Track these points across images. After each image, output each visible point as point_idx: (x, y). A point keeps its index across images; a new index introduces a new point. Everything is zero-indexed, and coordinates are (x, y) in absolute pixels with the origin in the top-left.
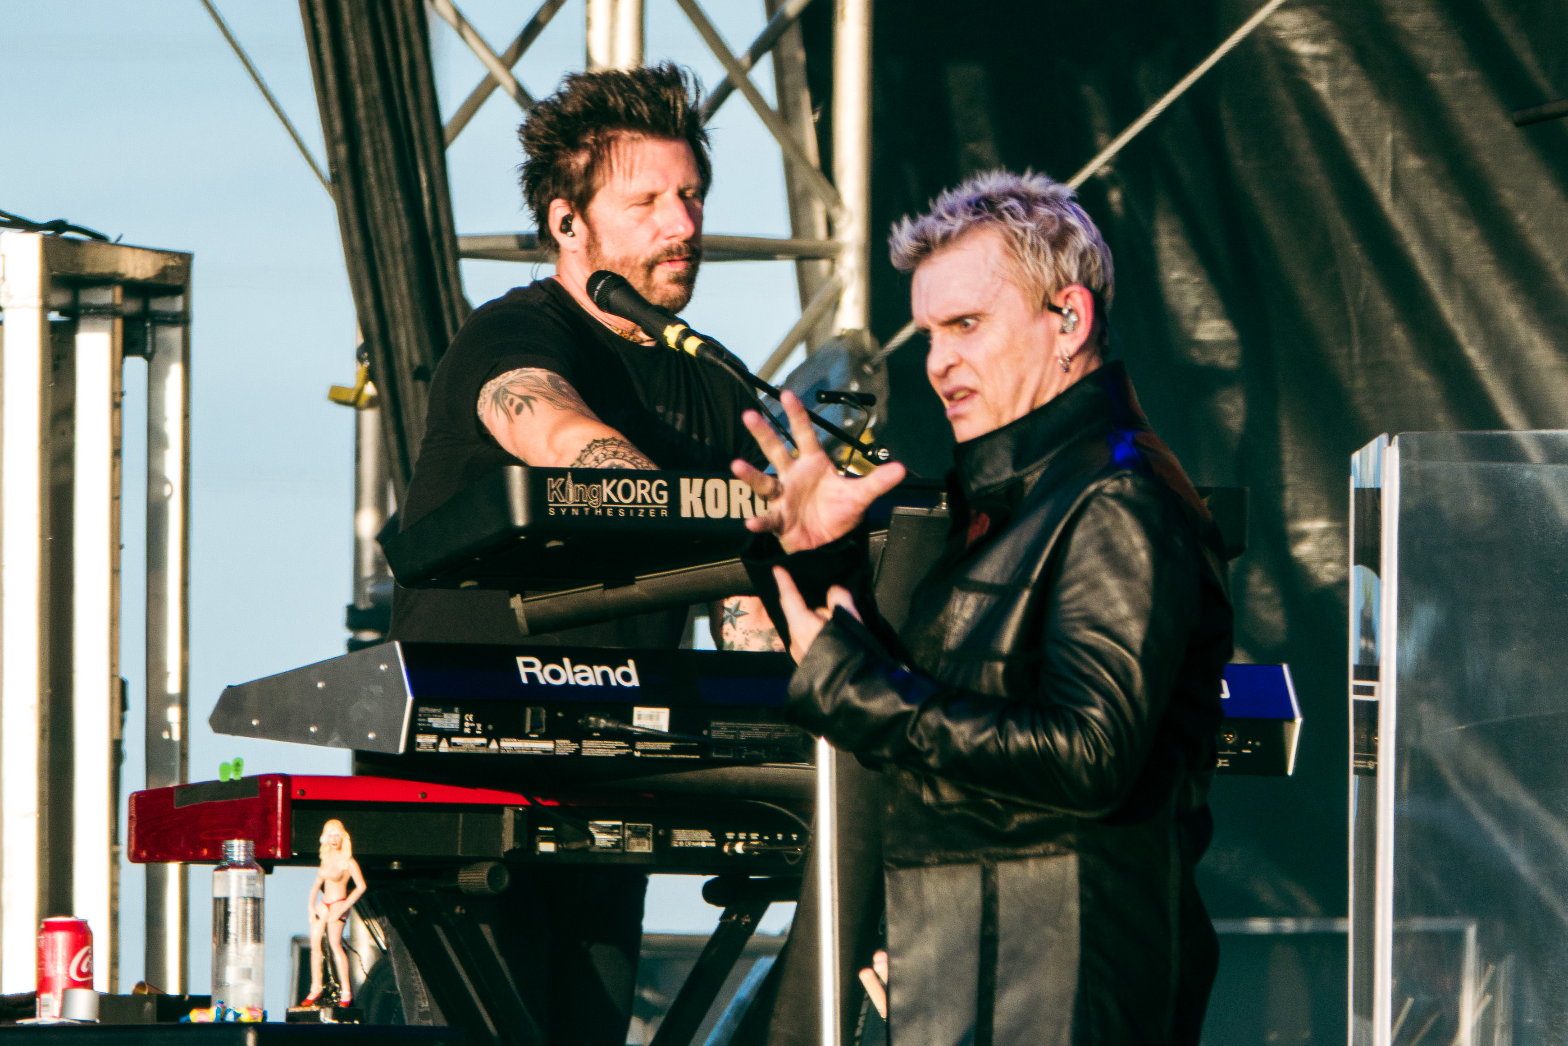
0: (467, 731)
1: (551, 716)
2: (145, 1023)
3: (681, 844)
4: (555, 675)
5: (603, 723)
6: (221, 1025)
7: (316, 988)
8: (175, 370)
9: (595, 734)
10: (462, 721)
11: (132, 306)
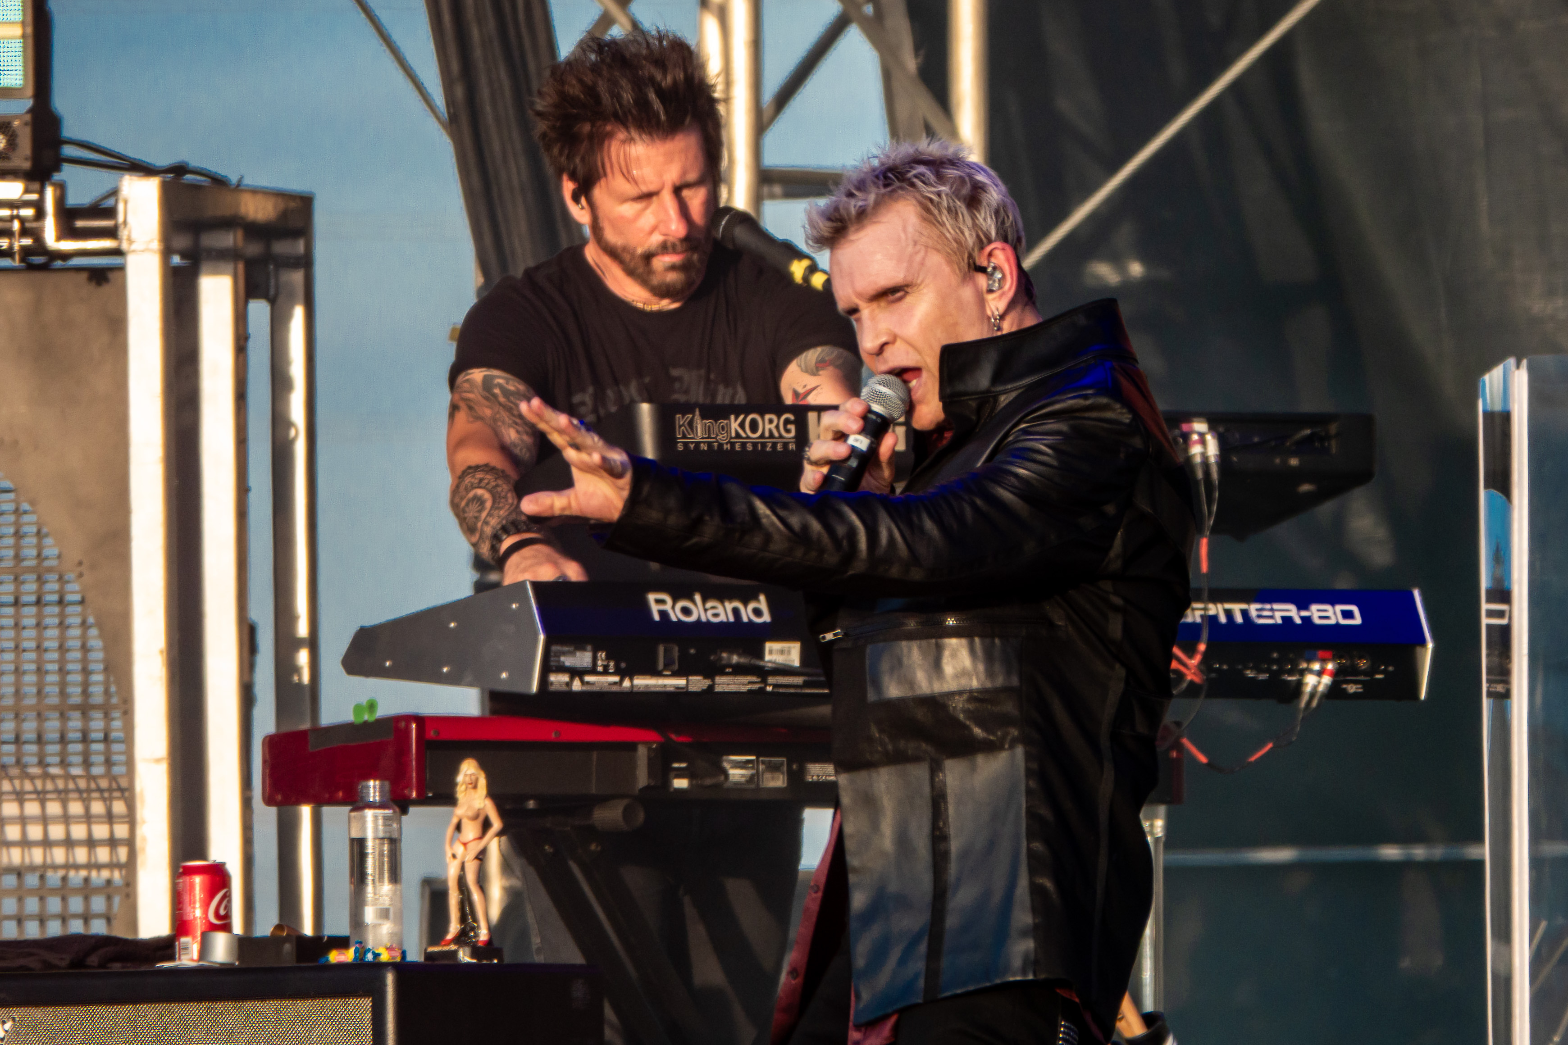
0: (600, 669)
1: (683, 655)
2: (283, 965)
3: (815, 778)
4: (686, 611)
5: (735, 659)
6: (359, 965)
7: (454, 927)
8: (298, 314)
9: (727, 670)
10: (595, 659)
11: (254, 249)
